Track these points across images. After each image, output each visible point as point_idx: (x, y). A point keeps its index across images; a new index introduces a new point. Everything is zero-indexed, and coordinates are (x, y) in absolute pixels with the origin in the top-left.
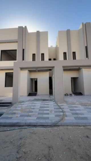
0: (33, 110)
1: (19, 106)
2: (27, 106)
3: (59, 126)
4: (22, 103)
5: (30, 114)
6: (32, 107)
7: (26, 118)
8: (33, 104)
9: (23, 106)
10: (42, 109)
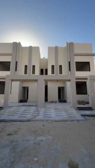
0: (17, 112)
1: (8, 109)
2: (14, 110)
3: (31, 121)
4: (11, 108)
5: (14, 114)
6: (18, 110)
7: (11, 117)
8: (19, 108)
9: (11, 109)
10: (25, 111)
